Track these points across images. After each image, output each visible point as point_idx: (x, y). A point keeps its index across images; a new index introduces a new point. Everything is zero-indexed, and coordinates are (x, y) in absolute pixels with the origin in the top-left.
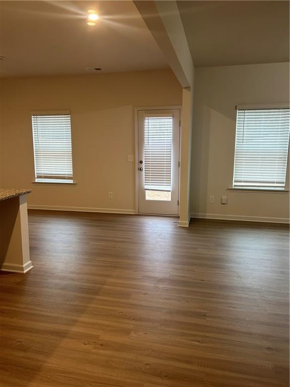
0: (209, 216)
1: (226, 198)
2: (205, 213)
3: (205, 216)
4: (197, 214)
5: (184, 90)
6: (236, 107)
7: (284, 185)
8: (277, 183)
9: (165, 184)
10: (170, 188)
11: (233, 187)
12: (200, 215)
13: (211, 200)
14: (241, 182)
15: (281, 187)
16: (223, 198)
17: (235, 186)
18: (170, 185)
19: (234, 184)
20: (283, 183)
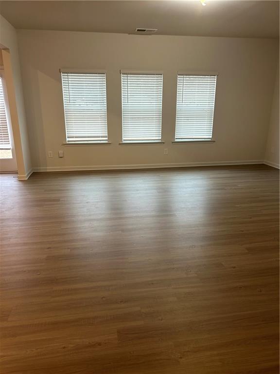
0: (50, 169)
1: (62, 152)
2: (47, 167)
3: (46, 169)
4: (39, 168)
5: (3, 50)
6: (60, 70)
7: (107, 139)
8: (102, 137)
9: (4, 143)
10: (10, 146)
11: (67, 143)
12: (42, 169)
13: (49, 155)
14: (73, 137)
15: (104, 140)
16: (60, 152)
17: (68, 141)
18: (9, 144)
19: (67, 139)
20: (106, 137)
